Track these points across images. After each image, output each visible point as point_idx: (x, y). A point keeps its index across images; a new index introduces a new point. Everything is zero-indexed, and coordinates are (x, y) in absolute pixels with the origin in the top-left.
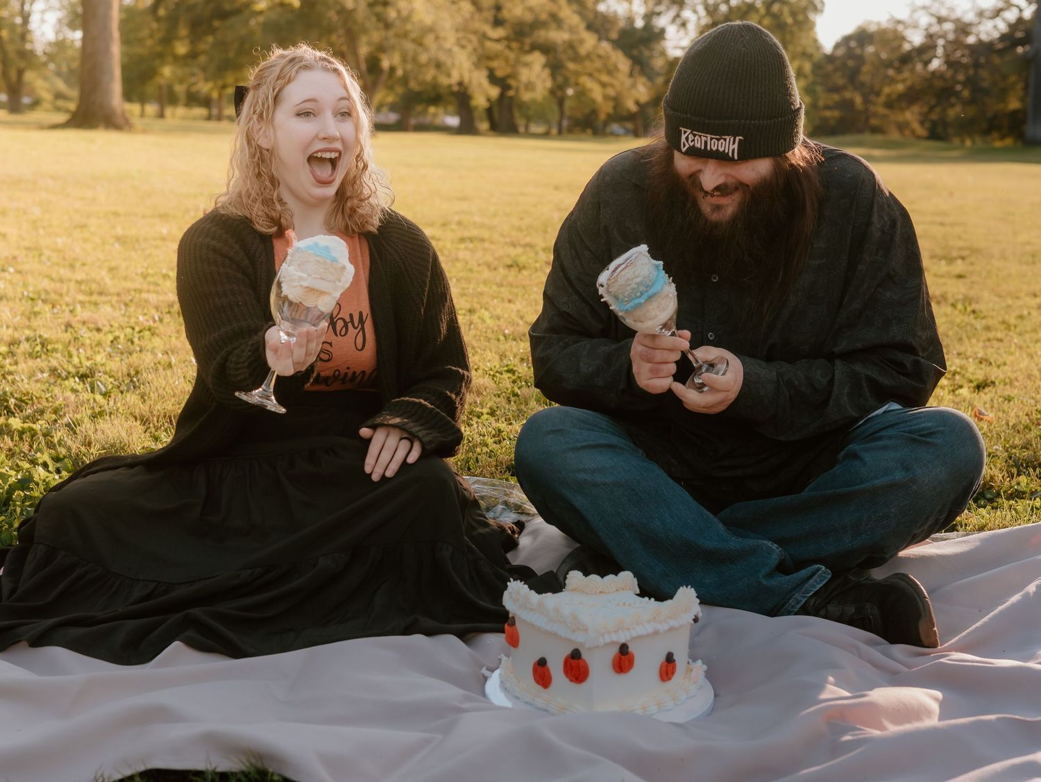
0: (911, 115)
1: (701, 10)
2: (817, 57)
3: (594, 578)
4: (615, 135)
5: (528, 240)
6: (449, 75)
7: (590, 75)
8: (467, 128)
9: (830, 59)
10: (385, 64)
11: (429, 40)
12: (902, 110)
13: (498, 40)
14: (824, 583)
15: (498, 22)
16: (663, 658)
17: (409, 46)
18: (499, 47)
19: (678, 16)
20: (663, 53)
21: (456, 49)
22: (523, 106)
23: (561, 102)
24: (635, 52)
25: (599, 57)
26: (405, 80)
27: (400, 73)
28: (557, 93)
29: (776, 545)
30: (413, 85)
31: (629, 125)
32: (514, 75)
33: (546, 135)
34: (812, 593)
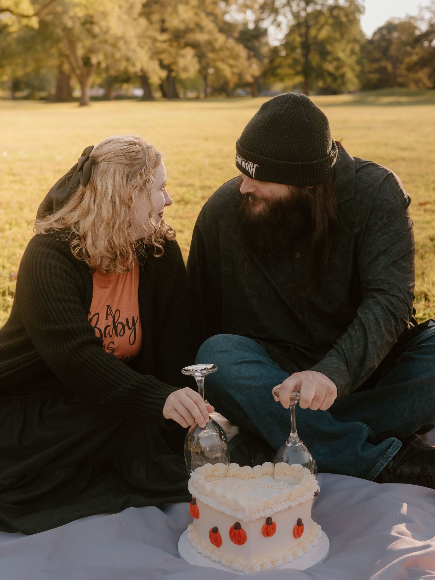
0: (423, 74)
1: (290, 16)
2: (363, 41)
3: (247, 468)
4: (240, 97)
5: (189, 181)
6: (134, 65)
7: (223, 60)
8: (148, 97)
9: (371, 42)
10: (94, 60)
11: (121, 44)
12: (417, 72)
13: (165, 42)
14: (398, 450)
15: (163, 30)
16: (295, 523)
17: (109, 49)
18: (164, 46)
19: (275, 20)
20: (267, 44)
21: (138, 49)
22: (182, 82)
23: (205, 77)
24: (250, 44)
25: (228, 49)
26: (107, 69)
27: (103, 65)
28: (203, 72)
29: (365, 425)
30: (113, 73)
31: (249, 90)
32: (175, 63)
33: (197, 99)
34: (391, 458)
